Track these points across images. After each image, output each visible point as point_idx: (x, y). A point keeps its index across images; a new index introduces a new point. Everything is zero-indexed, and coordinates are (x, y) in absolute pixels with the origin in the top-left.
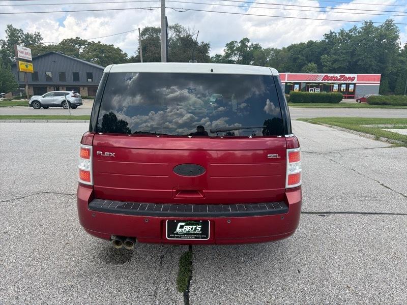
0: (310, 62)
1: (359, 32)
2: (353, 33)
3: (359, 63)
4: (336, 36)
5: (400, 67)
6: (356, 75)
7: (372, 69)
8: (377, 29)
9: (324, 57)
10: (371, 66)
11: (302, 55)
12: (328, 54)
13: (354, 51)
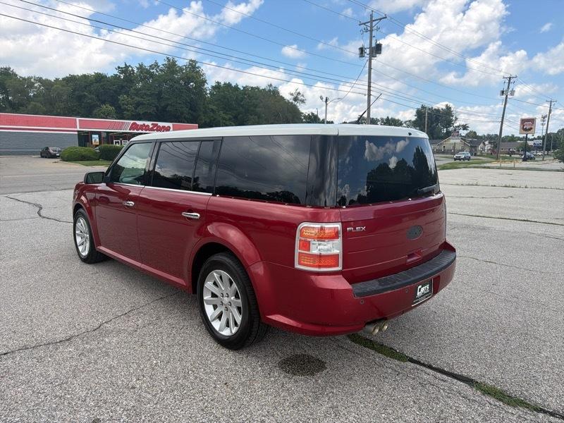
0: (104, 102)
1: (161, 70)
2: (154, 70)
3: (169, 108)
4: (133, 70)
5: (212, 117)
6: (170, 125)
7: (185, 117)
8: (181, 69)
9: (123, 98)
10: (182, 113)
11: (90, 93)
12: (127, 93)
13: (160, 93)
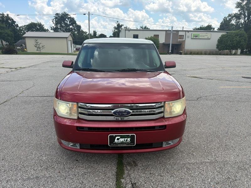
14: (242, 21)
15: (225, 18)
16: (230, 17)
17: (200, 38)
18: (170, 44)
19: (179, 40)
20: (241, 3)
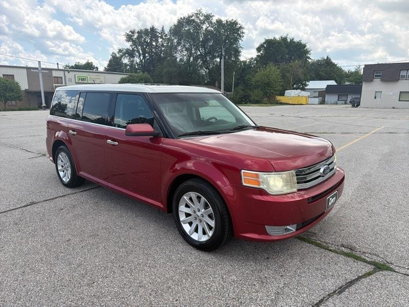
14: (137, 60)
15: (113, 53)
16: (121, 54)
17: (89, 82)
18: (40, 92)
19: (54, 85)
20: (132, 36)
